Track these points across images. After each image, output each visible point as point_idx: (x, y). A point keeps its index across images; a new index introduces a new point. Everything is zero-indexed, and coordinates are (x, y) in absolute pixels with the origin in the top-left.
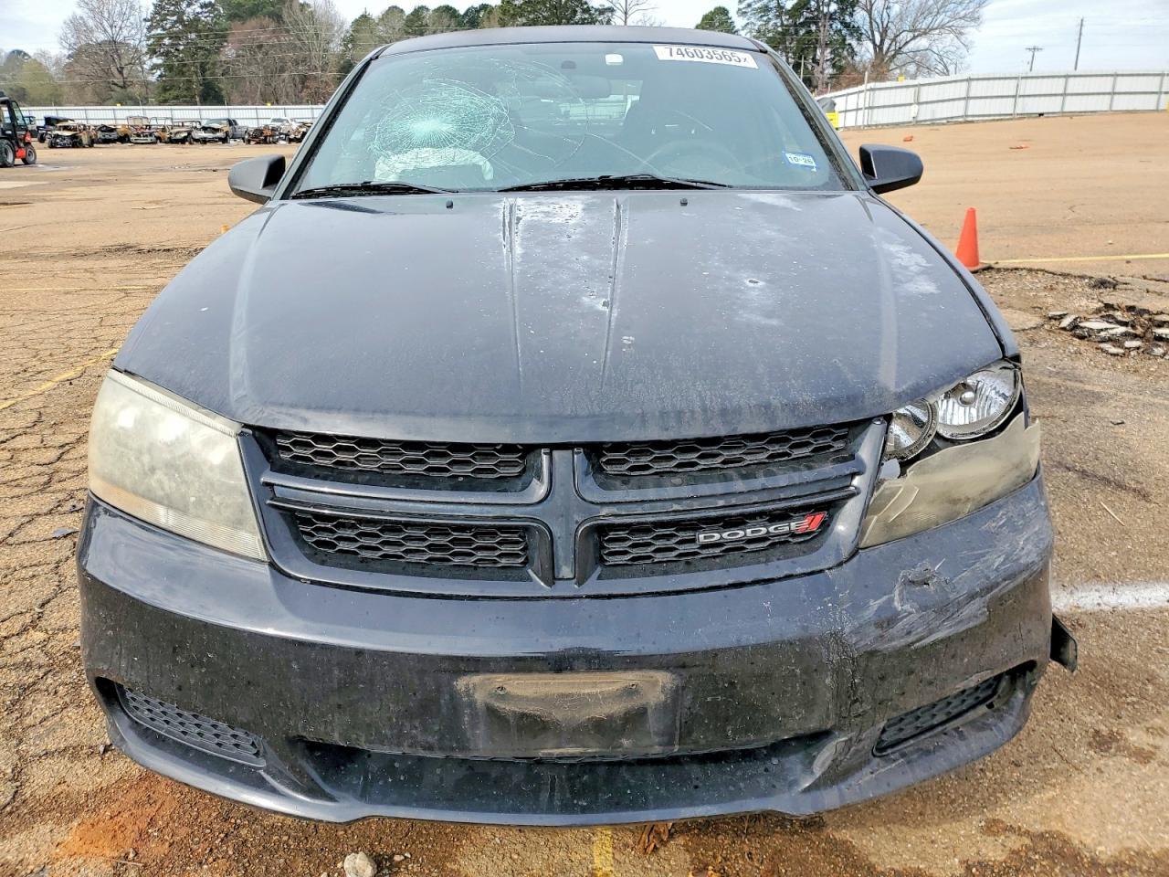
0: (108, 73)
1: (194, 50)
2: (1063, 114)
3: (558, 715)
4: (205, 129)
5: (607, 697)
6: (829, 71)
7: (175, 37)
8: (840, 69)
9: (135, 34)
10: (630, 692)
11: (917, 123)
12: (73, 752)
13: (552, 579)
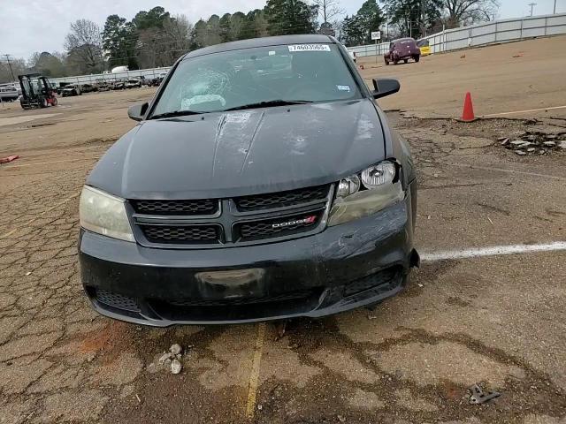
0: (86, 60)
1: (123, 45)
2: (545, 36)
3: (228, 284)
4: (130, 82)
5: (244, 277)
6: (428, 25)
7: (115, 40)
8: (434, 24)
9: (97, 40)
10: (251, 275)
11: (471, 47)
12: (82, 321)
13: (225, 242)
